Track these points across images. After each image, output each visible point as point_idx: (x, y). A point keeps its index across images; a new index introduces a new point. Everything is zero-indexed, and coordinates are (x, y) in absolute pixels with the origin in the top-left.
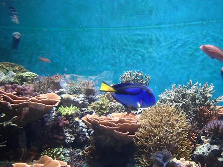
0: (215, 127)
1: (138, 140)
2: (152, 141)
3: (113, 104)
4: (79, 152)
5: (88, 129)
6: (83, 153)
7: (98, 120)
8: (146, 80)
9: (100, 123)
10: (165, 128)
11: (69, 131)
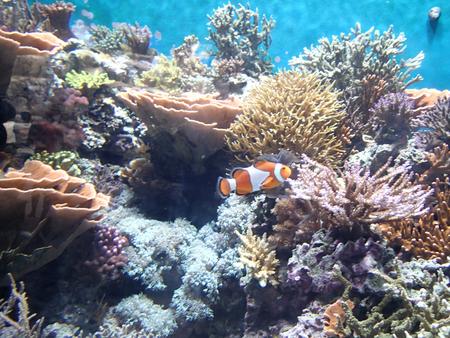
0: (391, 107)
1: (233, 139)
2: (262, 137)
3: (191, 78)
4: (116, 172)
5: (135, 125)
6: (125, 172)
7: (152, 97)
8: (265, 29)
9: (156, 102)
10: (290, 113)
11: (91, 125)
